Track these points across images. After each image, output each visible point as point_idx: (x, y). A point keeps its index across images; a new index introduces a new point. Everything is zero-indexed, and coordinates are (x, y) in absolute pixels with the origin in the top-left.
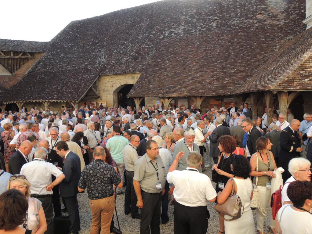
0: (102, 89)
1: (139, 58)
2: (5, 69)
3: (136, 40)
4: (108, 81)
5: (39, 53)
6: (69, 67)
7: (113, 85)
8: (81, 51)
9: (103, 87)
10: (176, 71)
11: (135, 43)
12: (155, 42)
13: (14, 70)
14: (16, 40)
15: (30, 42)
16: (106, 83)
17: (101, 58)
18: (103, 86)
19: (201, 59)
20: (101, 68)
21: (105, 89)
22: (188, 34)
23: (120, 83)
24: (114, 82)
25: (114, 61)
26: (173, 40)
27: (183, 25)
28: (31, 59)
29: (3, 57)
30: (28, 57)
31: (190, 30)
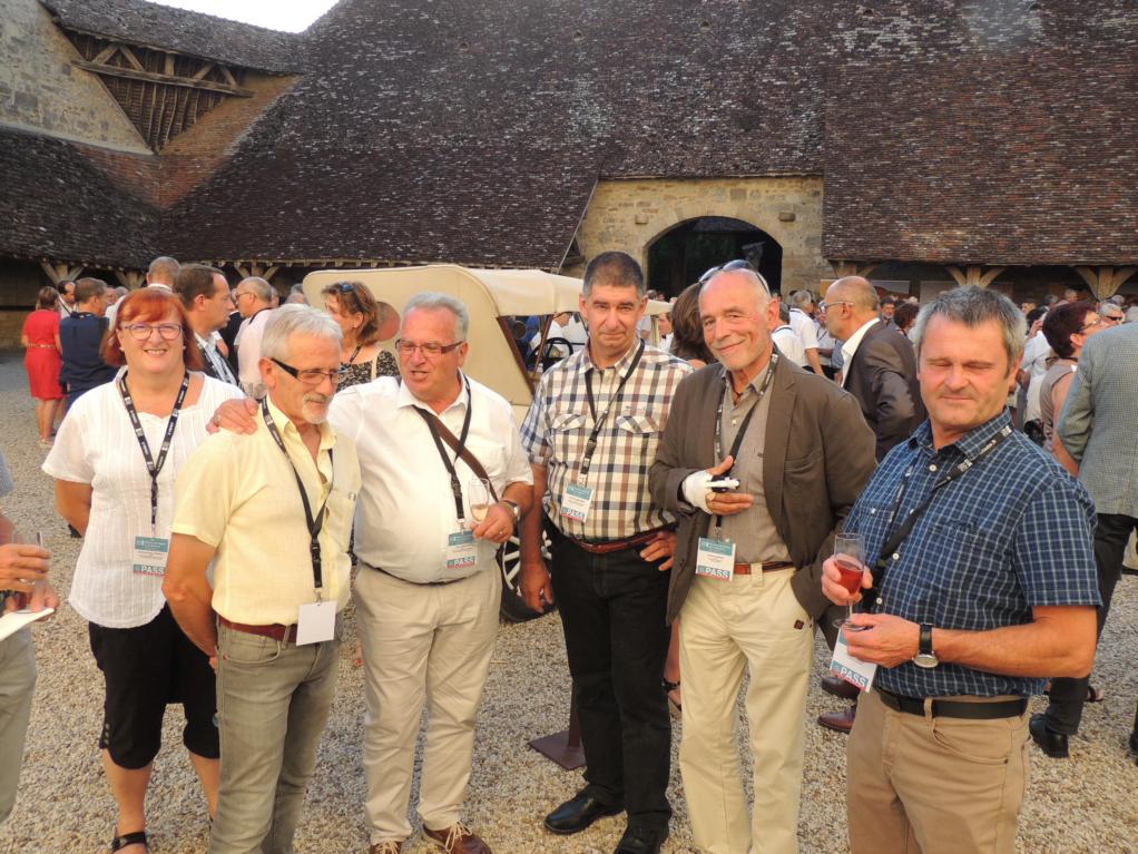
0: (598, 232)
1: (759, 121)
2: (134, 130)
3: (721, 56)
4: (623, 202)
5: (276, 75)
6: (441, 137)
7: (648, 218)
8: (474, 80)
9: (602, 225)
10: (975, 176)
11: (722, 67)
12: (807, 67)
13: (162, 134)
14: (190, 13)
15: (241, 28)
16: (616, 209)
17: (584, 112)
18: (601, 219)
19: (1056, 140)
20: (600, 149)
21: (611, 229)
22: (939, 48)
23: (678, 210)
24: (653, 206)
25: (649, 126)
26: (885, 66)
27: (904, 17)
28: (236, 96)
29: (137, 75)
30: (228, 89)
31: (944, 36)
